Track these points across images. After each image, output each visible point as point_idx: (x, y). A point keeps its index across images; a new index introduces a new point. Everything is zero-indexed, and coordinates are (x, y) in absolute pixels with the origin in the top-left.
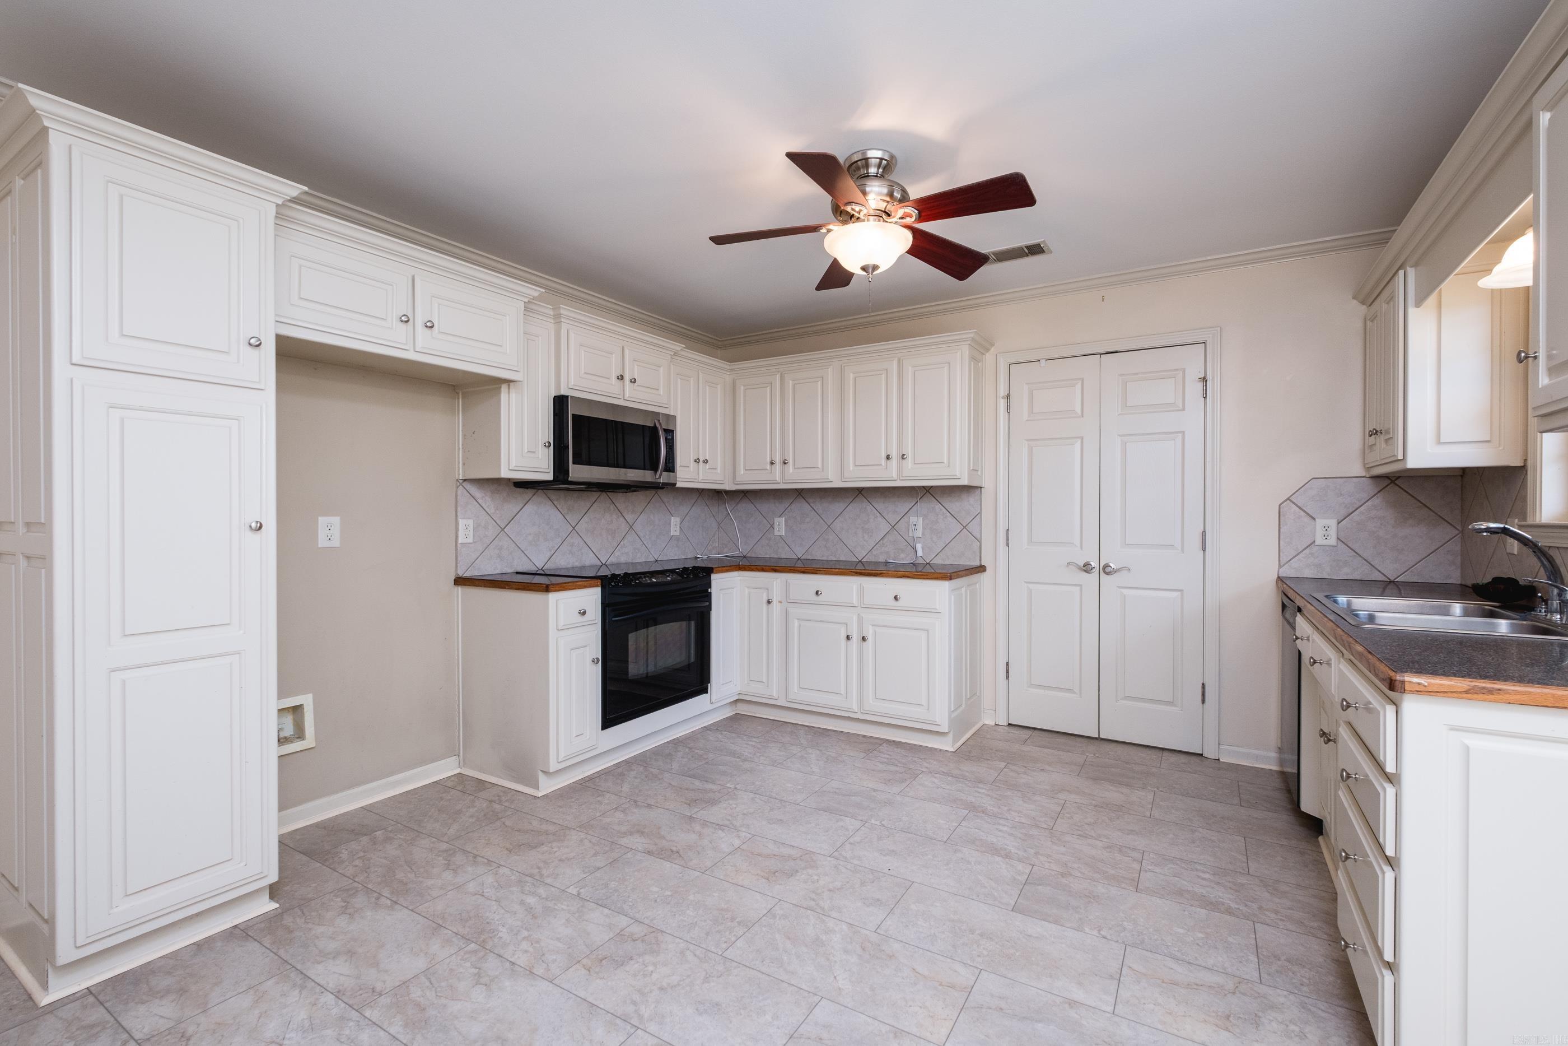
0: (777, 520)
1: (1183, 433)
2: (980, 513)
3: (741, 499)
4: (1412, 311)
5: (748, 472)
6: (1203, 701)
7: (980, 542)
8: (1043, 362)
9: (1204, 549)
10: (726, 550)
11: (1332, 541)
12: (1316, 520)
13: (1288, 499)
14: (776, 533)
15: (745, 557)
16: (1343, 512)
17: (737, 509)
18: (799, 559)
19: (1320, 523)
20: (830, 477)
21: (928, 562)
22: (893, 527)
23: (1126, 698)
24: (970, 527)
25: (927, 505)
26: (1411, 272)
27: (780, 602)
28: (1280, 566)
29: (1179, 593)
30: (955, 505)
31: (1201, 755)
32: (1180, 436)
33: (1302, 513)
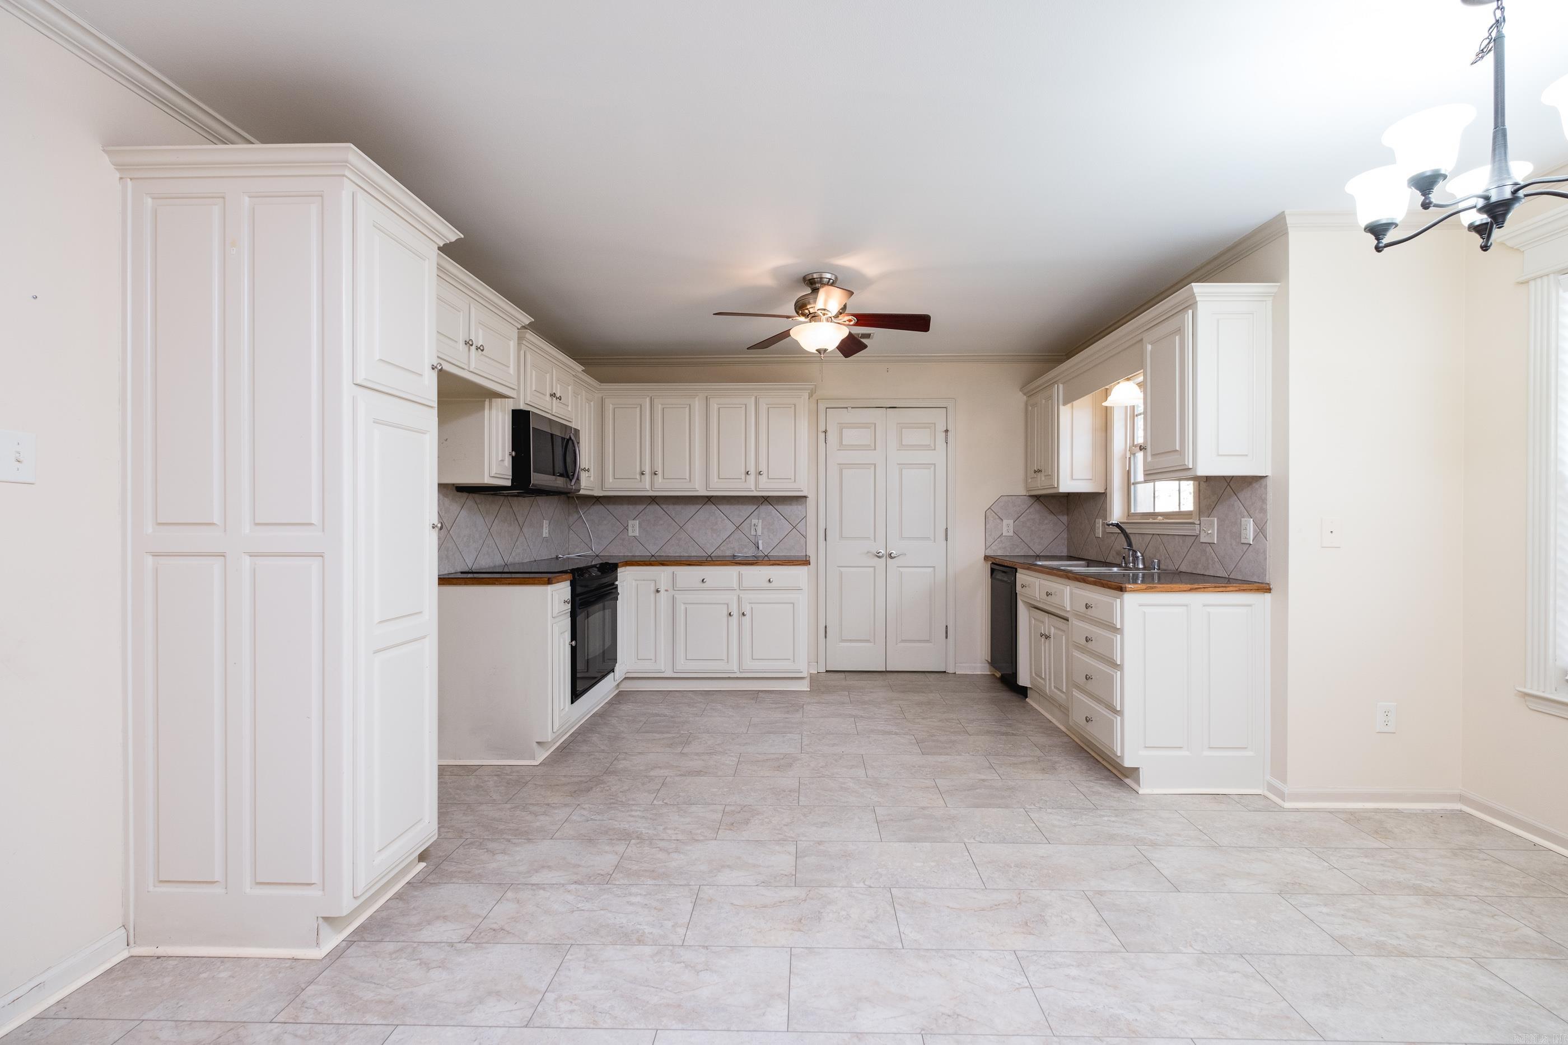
0: (631, 523)
1: (935, 464)
2: (806, 517)
3: (593, 504)
4: (1062, 407)
5: (616, 480)
6: (947, 637)
7: (806, 538)
8: (849, 409)
9: (947, 540)
10: (577, 550)
11: (1011, 534)
12: (1004, 521)
13: (990, 508)
14: (631, 534)
15: (597, 556)
16: (1016, 516)
17: (589, 513)
18: (653, 556)
19: (1005, 522)
20: (697, 487)
21: (766, 554)
22: (738, 527)
23: (903, 641)
24: (799, 527)
25: (766, 509)
26: (1061, 386)
27: (666, 591)
28: (986, 549)
29: (932, 569)
30: (786, 509)
31: (945, 672)
32: (933, 466)
33: (997, 517)
